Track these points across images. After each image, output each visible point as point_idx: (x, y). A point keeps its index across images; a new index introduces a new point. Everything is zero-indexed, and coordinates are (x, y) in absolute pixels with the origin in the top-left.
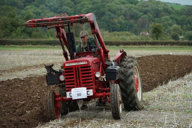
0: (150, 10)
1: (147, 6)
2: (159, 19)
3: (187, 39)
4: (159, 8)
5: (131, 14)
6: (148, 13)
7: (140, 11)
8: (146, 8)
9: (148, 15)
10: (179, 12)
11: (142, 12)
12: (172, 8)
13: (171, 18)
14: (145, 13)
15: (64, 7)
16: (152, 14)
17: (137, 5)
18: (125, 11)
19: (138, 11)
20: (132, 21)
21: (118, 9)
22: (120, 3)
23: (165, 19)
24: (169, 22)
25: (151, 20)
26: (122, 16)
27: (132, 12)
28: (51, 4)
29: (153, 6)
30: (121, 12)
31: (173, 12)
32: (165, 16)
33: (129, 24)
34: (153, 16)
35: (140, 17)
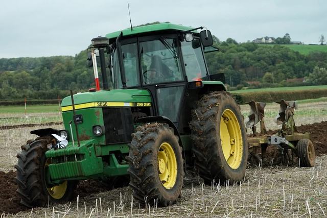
0: (265, 58)
1: (264, 53)
2: (273, 66)
4: (276, 55)
5: (241, 63)
6: (262, 61)
7: (253, 59)
8: (261, 55)
9: (261, 63)
11: (255, 60)
12: (297, 53)
13: (288, 65)
14: (259, 61)
16: (266, 62)
17: (254, 52)
18: (235, 61)
20: (241, 70)
21: (228, 59)
22: (235, 51)
23: (280, 66)
24: (284, 69)
25: (263, 68)
26: (230, 66)
27: (243, 60)
29: (271, 52)
30: (230, 61)
31: (294, 58)
33: (236, 74)
34: (268, 63)
35: (251, 65)
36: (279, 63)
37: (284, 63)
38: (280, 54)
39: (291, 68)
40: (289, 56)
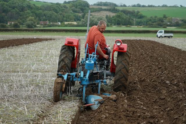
0: (17, 6)
1: (15, 4)
2: (23, 13)
3: (27, 27)
5: (3, 9)
6: (15, 8)
8: (14, 5)
9: (15, 10)
10: (39, 8)
11: (11, 8)
12: (34, 5)
13: (32, 12)
14: (14, 8)
17: (9, 2)
19: (8, 7)
20: (3, 14)
23: (27, 12)
25: (17, 13)
27: (4, 7)
29: (19, 3)
31: (34, 8)
32: (28, 10)
33: (1, 16)
34: (19, 10)
35: (10, 11)
36: (26, 10)
37: (29, 11)
38: (26, 5)
39: (34, 14)
40: (31, 6)
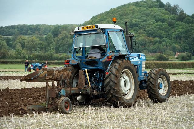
15: (159, 31)
28: (149, 29)
